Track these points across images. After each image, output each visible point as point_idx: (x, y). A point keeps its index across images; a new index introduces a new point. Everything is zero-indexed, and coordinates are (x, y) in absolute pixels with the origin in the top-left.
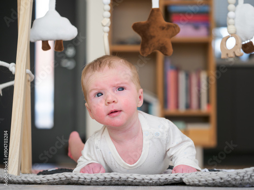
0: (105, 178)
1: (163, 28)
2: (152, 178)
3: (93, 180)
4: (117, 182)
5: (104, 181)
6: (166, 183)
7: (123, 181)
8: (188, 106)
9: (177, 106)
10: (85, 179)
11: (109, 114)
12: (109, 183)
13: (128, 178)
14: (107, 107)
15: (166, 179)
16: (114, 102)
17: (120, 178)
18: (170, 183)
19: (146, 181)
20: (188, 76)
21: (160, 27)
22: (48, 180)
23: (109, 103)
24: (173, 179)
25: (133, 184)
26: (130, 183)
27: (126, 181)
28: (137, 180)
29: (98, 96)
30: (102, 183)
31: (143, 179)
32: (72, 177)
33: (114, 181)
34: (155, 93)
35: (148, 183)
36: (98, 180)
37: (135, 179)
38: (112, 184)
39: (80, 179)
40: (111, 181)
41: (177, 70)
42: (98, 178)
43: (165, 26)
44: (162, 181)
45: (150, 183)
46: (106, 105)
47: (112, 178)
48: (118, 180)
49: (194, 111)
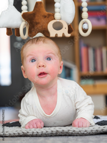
0: (52, 131)
1: (45, 17)
2: (86, 130)
3: (43, 133)
4: (61, 134)
5: (51, 133)
6: (97, 133)
7: (65, 133)
8: (95, 69)
9: (88, 70)
10: (37, 132)
11: (38, 75)
12: (55, 134)
13: (69, 131)
14: (38, 69)
15: (97, 130)
16: (43, 66)
17: (63, 131)
18: (100, 133)
19: (82, 132)
20: (95, 51)
21: (43, 16)
22: (10, 134)
23: (40, 66)
24: (102, 130)
25: (73, 135)
26: (70, 134)
27: (67, 133)
28: (76, 132)
29: (32, 62)
30: (50, 135)
31: (80, 131)
32: (28, 132)
33: (58, 133)
34: (74, 62)
35: (83, 133)
36: (47, 133)
37: (74, 131)
38: (58, 135)
39: (34, 133)
40: (56, 133)
41: (87, 47)
42: (47, 132)
43: (46, 15)
44: (93, 132)
45: (85, 134)
46: (37, 68)
47: (57, 131)
48: (62, 133)
49: (99, 72)
